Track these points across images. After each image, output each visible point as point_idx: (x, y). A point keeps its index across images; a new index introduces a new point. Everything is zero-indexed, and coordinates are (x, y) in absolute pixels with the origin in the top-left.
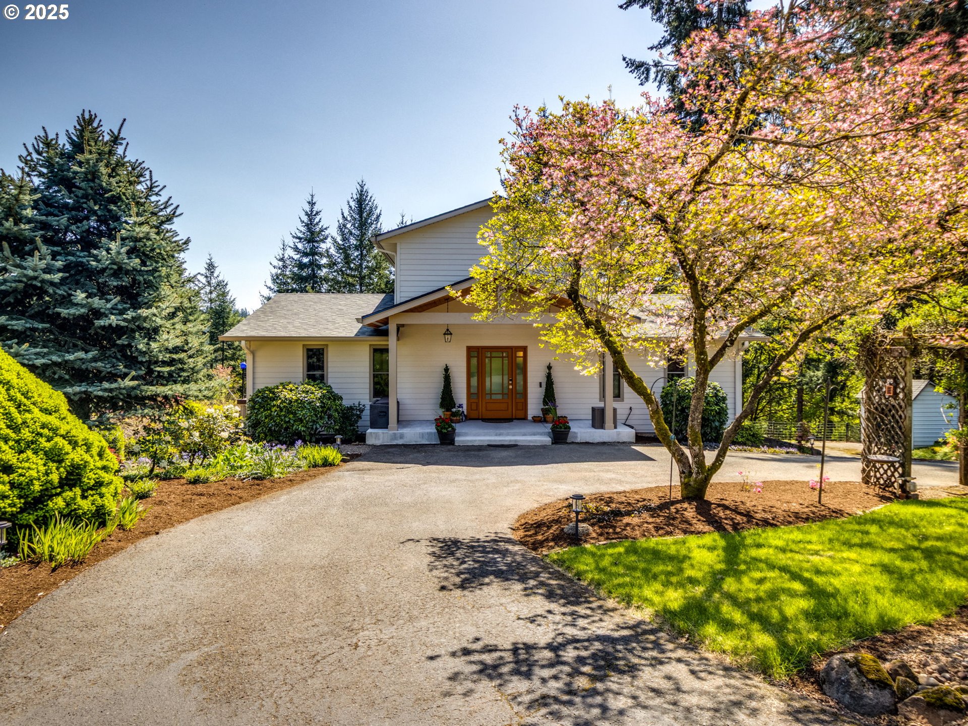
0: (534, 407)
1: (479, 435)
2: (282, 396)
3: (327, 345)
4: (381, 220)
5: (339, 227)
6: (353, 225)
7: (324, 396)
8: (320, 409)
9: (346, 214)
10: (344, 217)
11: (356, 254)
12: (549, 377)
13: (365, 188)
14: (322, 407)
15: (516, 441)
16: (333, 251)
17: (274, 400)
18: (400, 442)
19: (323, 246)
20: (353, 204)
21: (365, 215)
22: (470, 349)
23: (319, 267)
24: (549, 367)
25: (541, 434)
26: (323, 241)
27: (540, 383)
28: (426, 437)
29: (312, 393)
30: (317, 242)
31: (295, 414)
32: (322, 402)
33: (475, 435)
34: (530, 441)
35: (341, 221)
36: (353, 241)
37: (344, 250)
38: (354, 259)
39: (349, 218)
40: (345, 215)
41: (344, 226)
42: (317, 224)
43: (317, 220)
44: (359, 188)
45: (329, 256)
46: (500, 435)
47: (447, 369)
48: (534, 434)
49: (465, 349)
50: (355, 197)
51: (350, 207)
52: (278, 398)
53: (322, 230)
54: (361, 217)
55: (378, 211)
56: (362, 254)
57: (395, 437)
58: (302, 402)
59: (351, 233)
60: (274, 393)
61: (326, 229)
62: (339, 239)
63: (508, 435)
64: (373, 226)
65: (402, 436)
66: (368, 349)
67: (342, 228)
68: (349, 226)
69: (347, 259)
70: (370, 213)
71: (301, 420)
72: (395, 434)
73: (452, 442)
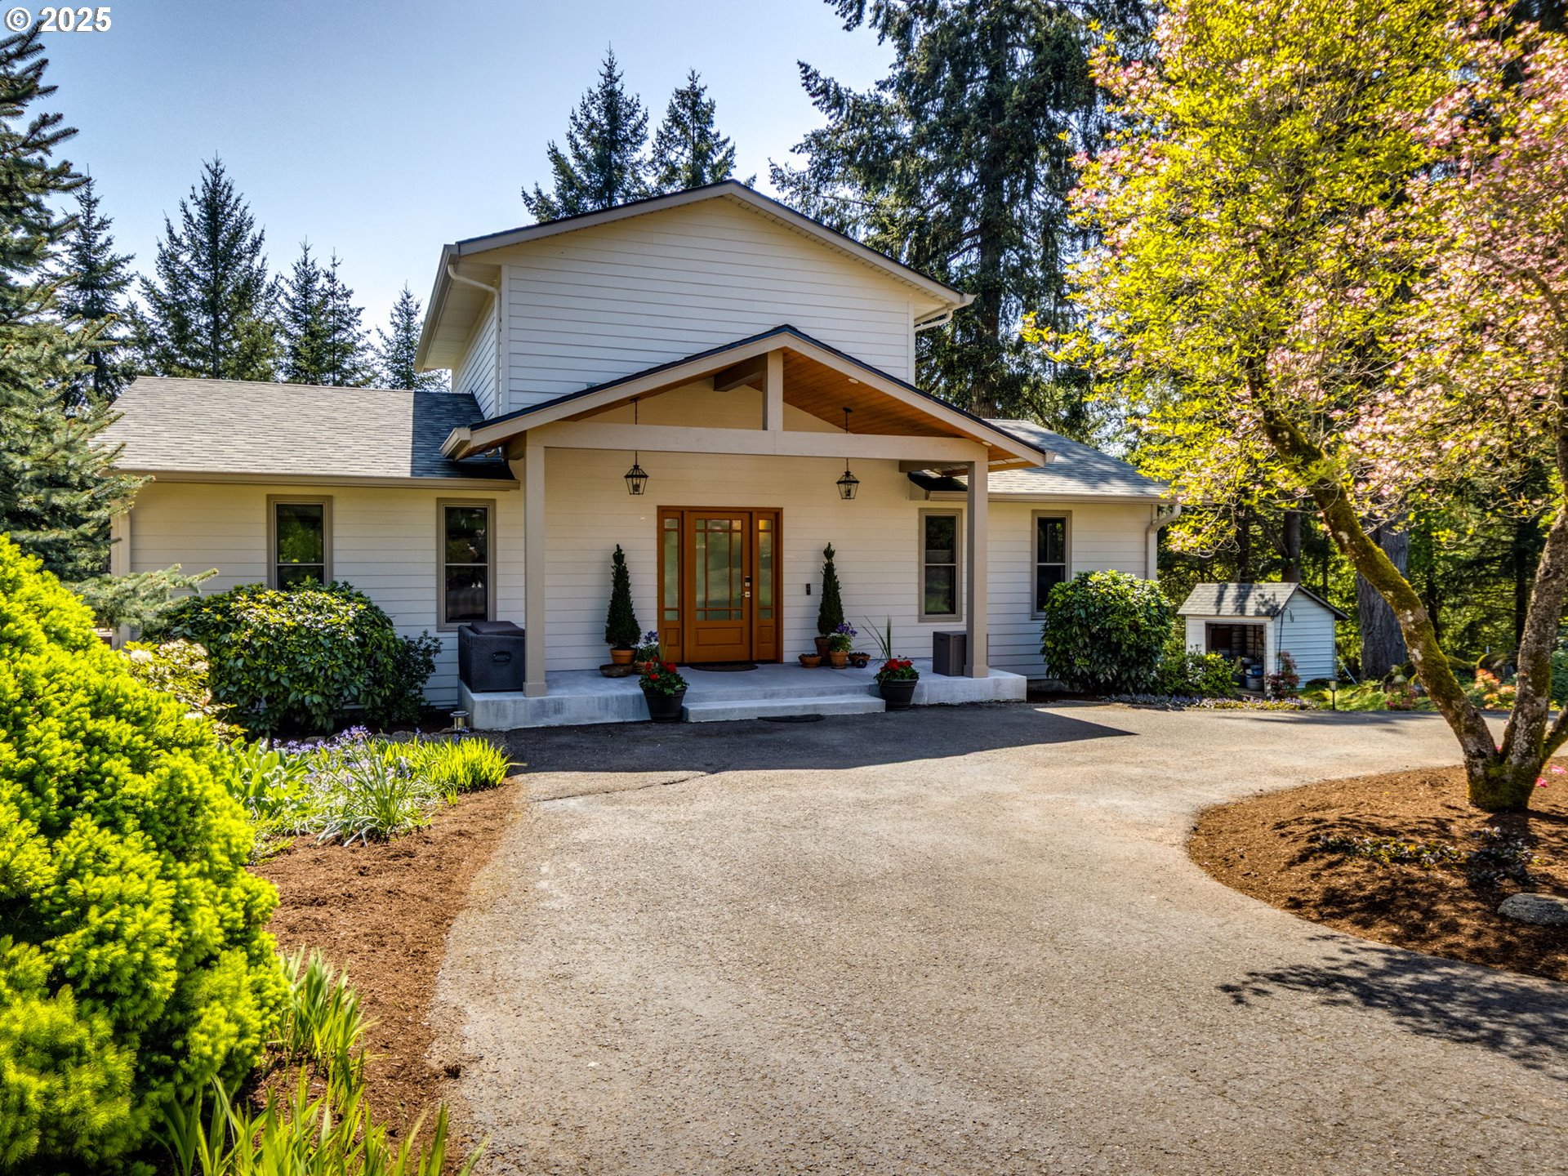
0: (797, 635)
1: (728, 698)
2: (252, 619)
3: (330, 498)
4: (264, 250)
5: (162, 258)
6: (195, 256)
7: (360, 617)
8: (357, 650)
9: (179, 231)
10: (172, 237)
11: (204, 320)
12: (829, 572)
13: (224, 178)
14: (362, 645)
15: (815, 707)
16: (146, 309)
17: (227, 629)
18: (555, 721)
19: (120, 301)
20: (195, 211)
21: (224, 235)
22: (663, 512)
23: (114, 345)
24: (829, 553)
25: (854, 691)
26: (120, 285)
27: (808, 586)
28: (615, 706)
29: (331, 611)
30: (103, 287)
31: (292, 663)
32: (357, 632)
33: (720, 698)
34: (844, 706)
35: (166, 246)
36: (195, 292)
37: (173, 311)
38: (198, 332)
39: (186, 241)
40: (177, 233)
41: (174, 257)
42: (103, 247)
43: (101, 240)
44: (209, 177)
45: (137, 322)
46: (772, 696)
47: (619, 557)
48: (841, 692)
49: (655, 512)
50: (200, 195)
51: (189, 216)
52: (239, 624)
53: (114, 263)
54: (214, 240)
55: (255, 231)
56: (217, 321)
57: (542, 709)
58: (312, 634)
59: (193, 276)
60: (225, 611)
61: (127, 259)
62: (162, 285)
63: (788, 695)
64: (244, 262)
65: (558, 708)
66: (433, 508)
67: (168, 261)
68: (185, 258)
69: (181, 328)
70: (237, 234)
71: (310, 679)
72: (542, 702)
73: (681, 716)
